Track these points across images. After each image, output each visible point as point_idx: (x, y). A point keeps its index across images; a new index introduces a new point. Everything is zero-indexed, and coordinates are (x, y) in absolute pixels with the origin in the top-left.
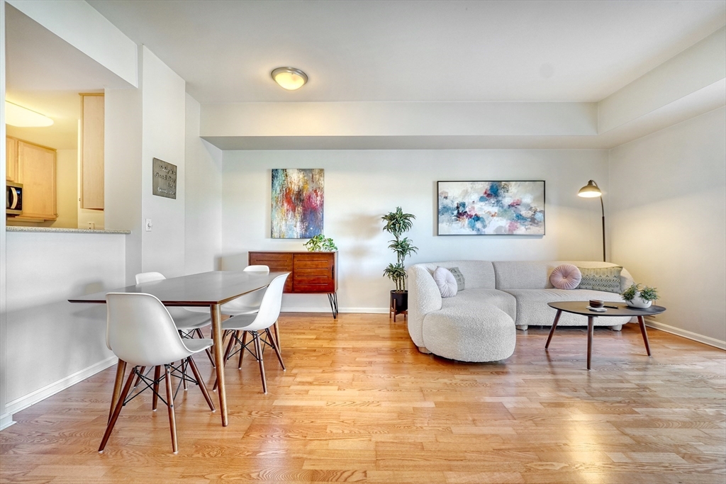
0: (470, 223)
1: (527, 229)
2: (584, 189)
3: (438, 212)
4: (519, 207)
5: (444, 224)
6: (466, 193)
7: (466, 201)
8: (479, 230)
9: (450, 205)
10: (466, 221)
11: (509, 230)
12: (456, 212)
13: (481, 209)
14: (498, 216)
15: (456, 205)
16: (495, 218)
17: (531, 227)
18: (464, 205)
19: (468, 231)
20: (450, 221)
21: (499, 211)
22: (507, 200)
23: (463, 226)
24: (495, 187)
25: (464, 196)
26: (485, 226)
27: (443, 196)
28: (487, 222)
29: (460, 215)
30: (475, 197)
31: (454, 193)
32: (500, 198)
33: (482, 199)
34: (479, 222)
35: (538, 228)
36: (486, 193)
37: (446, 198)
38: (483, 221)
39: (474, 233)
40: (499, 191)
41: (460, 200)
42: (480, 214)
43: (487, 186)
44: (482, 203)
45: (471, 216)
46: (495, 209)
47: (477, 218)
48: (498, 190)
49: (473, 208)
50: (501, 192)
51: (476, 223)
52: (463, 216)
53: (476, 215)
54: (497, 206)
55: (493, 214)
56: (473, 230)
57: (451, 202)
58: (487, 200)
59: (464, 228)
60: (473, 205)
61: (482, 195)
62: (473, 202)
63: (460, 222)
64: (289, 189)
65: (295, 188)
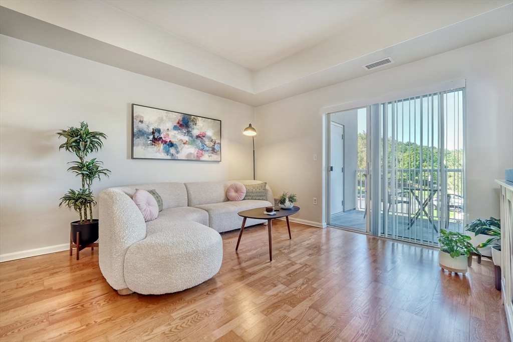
0: (165, 148)
1: (209, 156)
2: (246, 129)
3: (133, 135)
4: (204, 138)
5: (140, 147)
6: (161, 120)
7: (162, 128)
8: (172, 155)
9: (146, 130)
10: (161, 146)
11: (197, 156)
12: (151, 137)
13: (175, 137)
14: (189, 144)
15: (152, 131)
16: (186, 145)
17: (212, 155)
18: (159, 131)
19: (163, 155)
20: (146, 145)
21: (189, 140)
22: (195, 132)
23: (158, 151)
24: (186, 119)
25: (159, 123)
26: (178, 152)
27: (139, 119)
28: (180, 148)
29: (155, 140)
30: (170, 125)
31: (150, 119)
32: (190, 129)
33: (175, 128)
34: (173, 148)
35: (216, 156)
36: (178, 123)
37: (141, 122)
38: (176, 148)
39: (169, 157)
41: (155, 126)
42: (174, 141)
43: (179, 117)
44: (176, 132)
45: (166, 142)
46: (186, 138)
47: (171, 144)
48: (188, 122)
49: (168, 135)
50: (191, 124)
51: (170, 148)
52: (159, 141)
53: (170, 141)
54: (187, 135)
55: (185, 142)
56: (168, 155)
57: (146, 126)
58: (179, 130)
59: (159, 153)
60: (168, 132)
61: (176, 124)
62: (168, 129)
63: (156, 147)
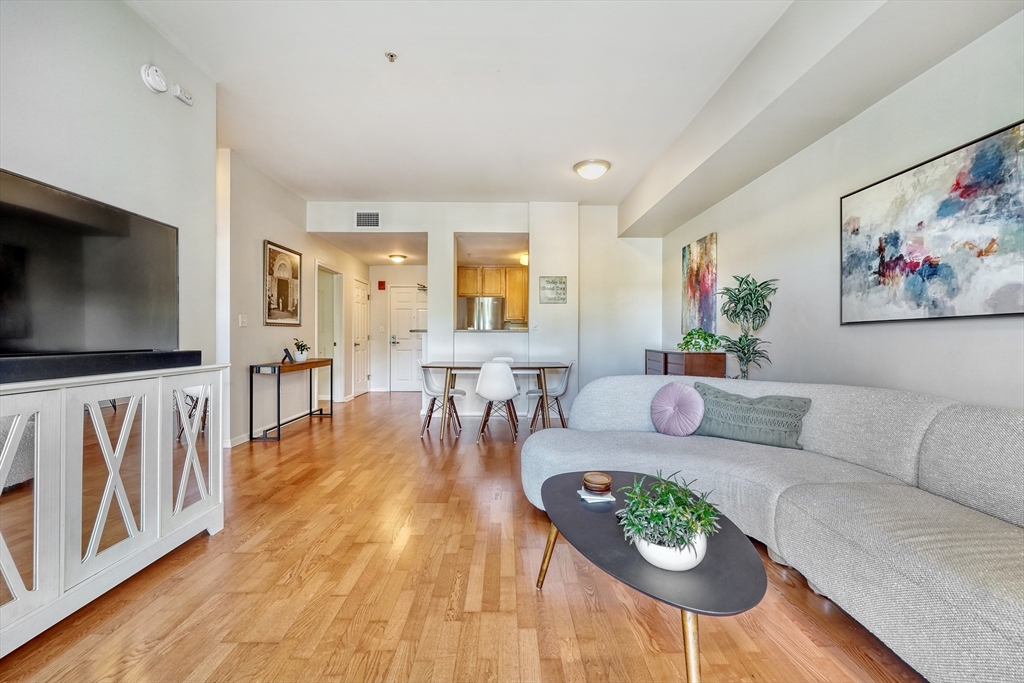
0: (911, 285)
3: (842, 269)
5: (853, 296)
6: (901, 205)
7: (903, 226)
8: (934, 304)
9: (865, 249)
10: (900, 282)
12: (876, 263)
13: (943, 239)
14: (1003, 250)
15: (876, 245)
16: (988, 260)
18: (894, 239)
19: (906, 310)
20: (865, 288)
21: (1004, 232)
23: (893, 299)
24: (990, 155)
25: (896, 216)
26: (953, 292)
27: (850, 229)
28: (960, 277)
29: (885, 270)
30: (925, 208)
31: (874, 214)
32: (1010, 187)
33: (945, 209)
34: (936, 279)
36: (958, 185)
37: (856, 232)
38: (950, 275)
39: (923, 313)
40: (1007, 163)
41: (886, 229)
42: (937, 254)
43: (962, 162)
44: (946, 222)
45: (913, 267)
46: (992, 230)
47: (932, 269)
48: (1001, 161)
49: (920, 242)
50: (1012, 161)
51: (927, 283)
52: (894, 268)
53: (927, 260)
54: (997, 217)
55: (984, 247)
56: (919, 305)
57: (866, 239)
58: (961, 209)
59: (895, 303)
60: (919, 234)
61: (946, 196)
62: (920, 224)
63: (887, 287)
64: (692, 269)
65: (695, 268)
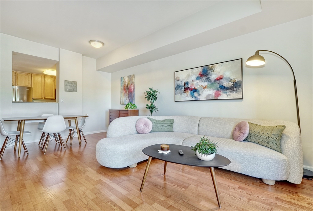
0: (191, 93)
1: (227, 95)
3: (175, 89)
4: (221, 80)
5: (178, 95)
6: (189, 76)
7: (189, 81)
8: (196, 97)
9: (181, 84)
10: (189, 92)
11: (215, 97)
12: (183, 88)
13: (197, 84)
14: (208, 88)
15: (184, 84)
16: (205, 89)
17: (231, 93)
18: (187, 83)
19: (190, 98)
20: (181, 93)
21: (208, 84)
22: (213, 77)
24: (205, 70)
25: (188, 78)
26: (199, 95)
27: (177, 79)
28: (201, 92)
29: (186, 89)
30: (194, 77)
31: (183, 77)
32: (209, 76)
33: (198, 78)
34: (196, 92)
35: (236, 94)
36: (200, 74)
37: (179, 80)
38: (199, 92)
39: (193, 99)
40: (208, 72)
41: (186, 81)
42: (197, 87)
43: (200, 70)
44: (198, 81)
45: (191, 89)
46: (206, 84)
47: (195, 90)
48: (207, 71)
49: (193, 84)
50: (209, 71)
51: (194, 93)
52: (187, 89)
53: (194, 88)
54: (207, 81)
55: (205, 87)
56: (193, 98)
57: (181, 82)
58: (200, 79)
59: (188, 97)
60: (193, 83)
61: (198, 76)
62: (193, 81)
63: (186, 93)
64: (125, 85)
65: (126, 84)
